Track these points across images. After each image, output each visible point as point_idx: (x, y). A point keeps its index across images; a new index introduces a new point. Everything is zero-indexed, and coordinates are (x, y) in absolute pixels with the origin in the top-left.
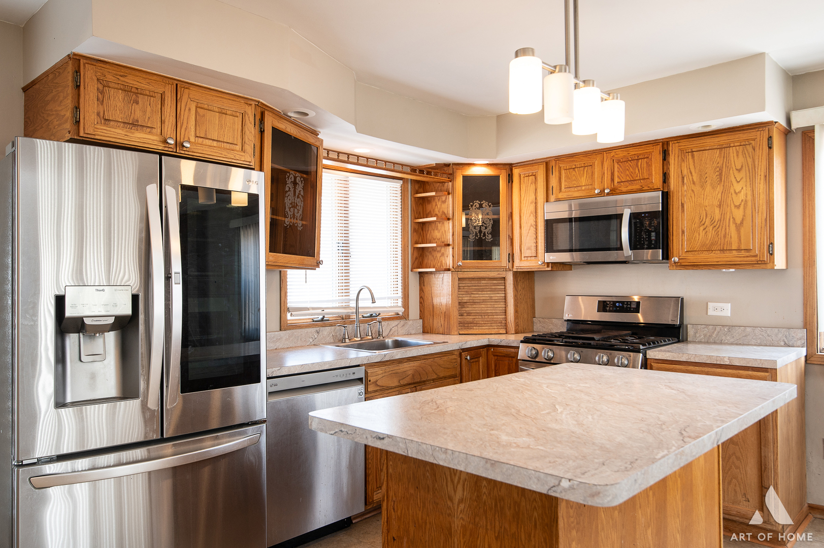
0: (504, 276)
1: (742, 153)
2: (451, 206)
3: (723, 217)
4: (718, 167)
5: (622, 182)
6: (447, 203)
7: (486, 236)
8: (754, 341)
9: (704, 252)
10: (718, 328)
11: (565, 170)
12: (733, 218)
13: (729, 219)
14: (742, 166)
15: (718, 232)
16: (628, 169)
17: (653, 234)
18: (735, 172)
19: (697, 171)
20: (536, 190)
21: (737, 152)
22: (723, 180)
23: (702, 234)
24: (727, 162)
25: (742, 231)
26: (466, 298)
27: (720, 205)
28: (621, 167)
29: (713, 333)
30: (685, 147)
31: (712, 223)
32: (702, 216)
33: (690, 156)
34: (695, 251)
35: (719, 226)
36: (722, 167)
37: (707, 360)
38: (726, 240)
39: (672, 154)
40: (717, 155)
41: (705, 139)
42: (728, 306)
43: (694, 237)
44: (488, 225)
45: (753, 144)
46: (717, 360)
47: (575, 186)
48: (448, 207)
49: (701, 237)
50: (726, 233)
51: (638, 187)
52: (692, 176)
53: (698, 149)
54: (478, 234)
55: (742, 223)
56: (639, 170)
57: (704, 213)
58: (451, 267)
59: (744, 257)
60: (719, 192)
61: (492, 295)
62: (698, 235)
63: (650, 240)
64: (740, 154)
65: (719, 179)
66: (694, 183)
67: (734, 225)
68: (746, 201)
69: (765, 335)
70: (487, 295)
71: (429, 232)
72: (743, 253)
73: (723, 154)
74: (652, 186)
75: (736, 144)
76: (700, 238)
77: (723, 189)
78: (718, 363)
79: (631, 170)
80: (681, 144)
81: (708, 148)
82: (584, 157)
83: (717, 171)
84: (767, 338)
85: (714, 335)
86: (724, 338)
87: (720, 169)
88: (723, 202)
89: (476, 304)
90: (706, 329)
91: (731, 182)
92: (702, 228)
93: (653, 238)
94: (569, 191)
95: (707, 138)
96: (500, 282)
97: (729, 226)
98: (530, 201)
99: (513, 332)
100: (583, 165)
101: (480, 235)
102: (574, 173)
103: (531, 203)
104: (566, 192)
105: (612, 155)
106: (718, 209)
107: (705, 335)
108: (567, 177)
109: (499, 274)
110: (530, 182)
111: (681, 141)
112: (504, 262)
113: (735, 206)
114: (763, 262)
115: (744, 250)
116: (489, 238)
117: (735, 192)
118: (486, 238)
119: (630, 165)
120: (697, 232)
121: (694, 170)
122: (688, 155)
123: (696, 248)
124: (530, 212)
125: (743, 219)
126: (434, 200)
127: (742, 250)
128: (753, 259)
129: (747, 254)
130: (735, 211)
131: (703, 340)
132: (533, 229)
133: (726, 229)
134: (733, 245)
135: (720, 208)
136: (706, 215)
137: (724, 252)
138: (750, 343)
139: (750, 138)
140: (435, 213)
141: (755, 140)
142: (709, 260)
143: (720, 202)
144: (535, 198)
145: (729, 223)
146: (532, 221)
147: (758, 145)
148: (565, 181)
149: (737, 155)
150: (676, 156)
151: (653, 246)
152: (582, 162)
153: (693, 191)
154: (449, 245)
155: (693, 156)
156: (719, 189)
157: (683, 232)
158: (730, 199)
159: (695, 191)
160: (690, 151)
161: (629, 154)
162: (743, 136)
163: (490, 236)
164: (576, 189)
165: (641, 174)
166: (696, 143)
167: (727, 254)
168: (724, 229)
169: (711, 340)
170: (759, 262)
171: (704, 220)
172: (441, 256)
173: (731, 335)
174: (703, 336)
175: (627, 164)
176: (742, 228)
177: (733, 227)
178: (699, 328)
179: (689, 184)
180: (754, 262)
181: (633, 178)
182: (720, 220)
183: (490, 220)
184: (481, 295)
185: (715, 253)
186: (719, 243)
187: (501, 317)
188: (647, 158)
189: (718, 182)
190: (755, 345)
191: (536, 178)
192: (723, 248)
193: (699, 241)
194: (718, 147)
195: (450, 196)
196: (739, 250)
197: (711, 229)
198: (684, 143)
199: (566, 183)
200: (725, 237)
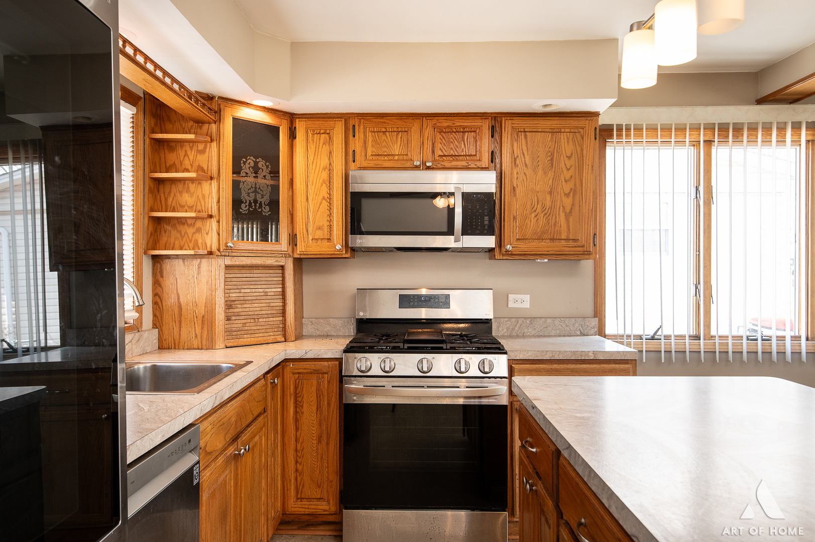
0: (283, 264)
1: (572, 140)
2: (215, 158)
3: (553, 204)
4: (550, 152)
5: (445, 156)
6: (207, 154)
7: (263, 208)
8: (554, 332)
9: (535, 241)
10: (520, 321)
11: (371, 132)
12: (563, 206)
13: (559, 208)
14: (572, 154)
15: (549, 220)
16: (452, 142)
17: (486, 218)
18: (566, 159)
19: (530, 153)
20: (330, 152)
21: (568, 139)
22: (554, 166)
23: (534, 221)
24: (558, 148)
25: (571, 220)
26: (234, 295)
27: (551, 192)
28: (444, 139)
29: (516, 326)
30: (518, 125)
31: (543, 210)
32: (534, 202)
33: (523, 136)
34: (526, 239)
35: (550, 214)
36: (554, 152)
37: (572, 356)
38: (556, 229)
39: (505, 130)
40: (549, 139)
41: (538, 120)
42: (527, 298)
43: (525, 224)
44: (265, 193)
45: (582, 132)
46: (581, 356)
47: (386, 154)
48: (209, 160)
49: (533, 224)
50: (556, 221)
51: (464, 164)
52: (524, 157)
53: (531, 130)
54: (253, 204)
55: (571, 212)
56: (464, 144)
57: (536, 199)
58: (214, 249)
59: (573, 247)
60: (550, 178)
61: (267, 290)
62: (529, 222)
63: (483, 225)
64: (571, 140)
65: (550, 165)
66: (526, 165)
67: (564, 214)
68: (575, 190)
69: (564, 325)
70: (261, 290)
71: (172, 195)
72: (571, 243)
73: (555, 138)
74: (481, 164)
75: (567, 130)
76: (532, 226)
77: (554, 176)
78: (583, 358)
79: (456, 143)
80: (514, 122)
81: (540, 130)
82: (398, 119)
83: (549, 156)
84: (565, 328)
85: (517, 328)
86: (526, 330)
87: (551, 154)
88: (554, 189)
89: (247, 302)
90: (509, 322)
91: (562, 168)
92: (533, 215)
93: (486, 223)
94: (378, 160)
95: (540, 119)
96: (277, 271)
97: (559, 215)
98: (322, 166)
99: (293, 339)
100: (395, 129)
101: (255, 206)
102: (384, 137)
103: (324, 169)
104: (372, 160)
105: (434, 123)
106: (549, 196)
107: (508, 329)
108: (374, 141)
109: (277, 261)
110: (322, 141)
111: (514, 118)
112: (284, 245)
113: (565, 194)
114: (589, 253)
115: (573, 239)
116: (266, 211)
117: (565, 180)
118: (262, 210)
119: (455, 138)
120: (529, 219)
121: (526, 152)
122: (521, 135)
123: (527, 236)
124: (321, 181)
125: (571, 208)
126: (182, 147)
127: (570, 239)
128: (581, 249)
129: (575, 244)
130: (565, 200)
131: (506, 334)
132: (325, 204)
133: (556, 217)
134: (562, 234)
135: (551, 194)
136: (538, 201)
137: (553, 241)
138: (550, 334)
139: (580, 126)
140: (183, 167)
141: (583, 129)
142: (540, 249)
143: (551, 189)
144: (329, 163)
145: (559, 211)
146: (324, 192)
147: (587, 135)
148: (372, 146)
149: (568, 142)
150: (509, 134)
151: (486, 232)
152: (395, 126)
153: (525, 174)
154: (211, 216)
155: (526, 137)
156: (551, 174)
157: (515, 218)
158: (560, 186)
159: (527, 174)
160: (522, 130)
161: (454, 124)
162: (574, 122)
163: (268, 208)
164: (386, 158)
165: (467, 149)
166: (530, 123)
167: (557, 243)
168: (554, 218)
169: (514, 334)
170: (586, 253)
171: (536, 206)
172: (194, 233)
173: (533, 327)
174: (505, 330)
175: (452, 135)
176: (571, 217)
177: (562, 215)
178: (502, 321)
179: (522, 166)
180: (581, 253)
181: (458, 153)
182: (551, 208)
183: (268, 186)
184: (254, 290)
185: (545, 242)
186: (550, 231)
187: (278, 319)
188: (475, 131)
189: (550, 168)
190: (555, 336)
191: (330, 138)
192: (553, 237)
193: (531, 229)
194: (550, 131)
195: (214, 144)
196: (567, 240)
197: (542, 216)
198: (518, 122)
199: (374, 149)
200: (555, 225)
